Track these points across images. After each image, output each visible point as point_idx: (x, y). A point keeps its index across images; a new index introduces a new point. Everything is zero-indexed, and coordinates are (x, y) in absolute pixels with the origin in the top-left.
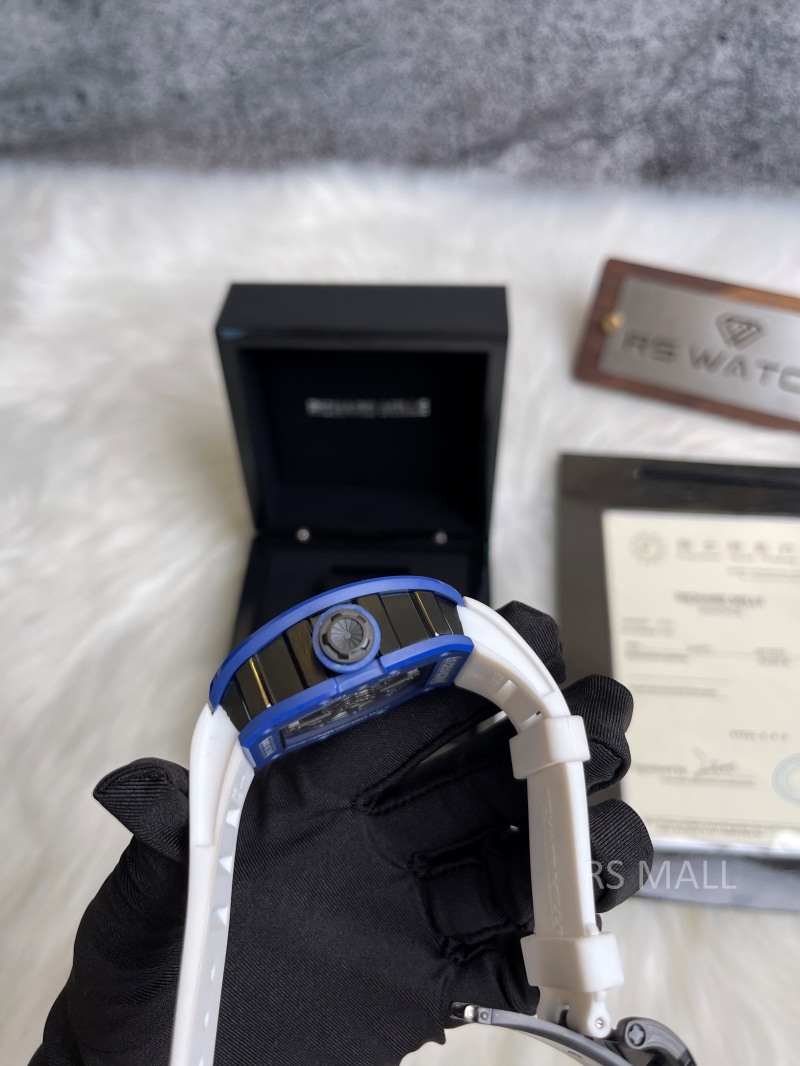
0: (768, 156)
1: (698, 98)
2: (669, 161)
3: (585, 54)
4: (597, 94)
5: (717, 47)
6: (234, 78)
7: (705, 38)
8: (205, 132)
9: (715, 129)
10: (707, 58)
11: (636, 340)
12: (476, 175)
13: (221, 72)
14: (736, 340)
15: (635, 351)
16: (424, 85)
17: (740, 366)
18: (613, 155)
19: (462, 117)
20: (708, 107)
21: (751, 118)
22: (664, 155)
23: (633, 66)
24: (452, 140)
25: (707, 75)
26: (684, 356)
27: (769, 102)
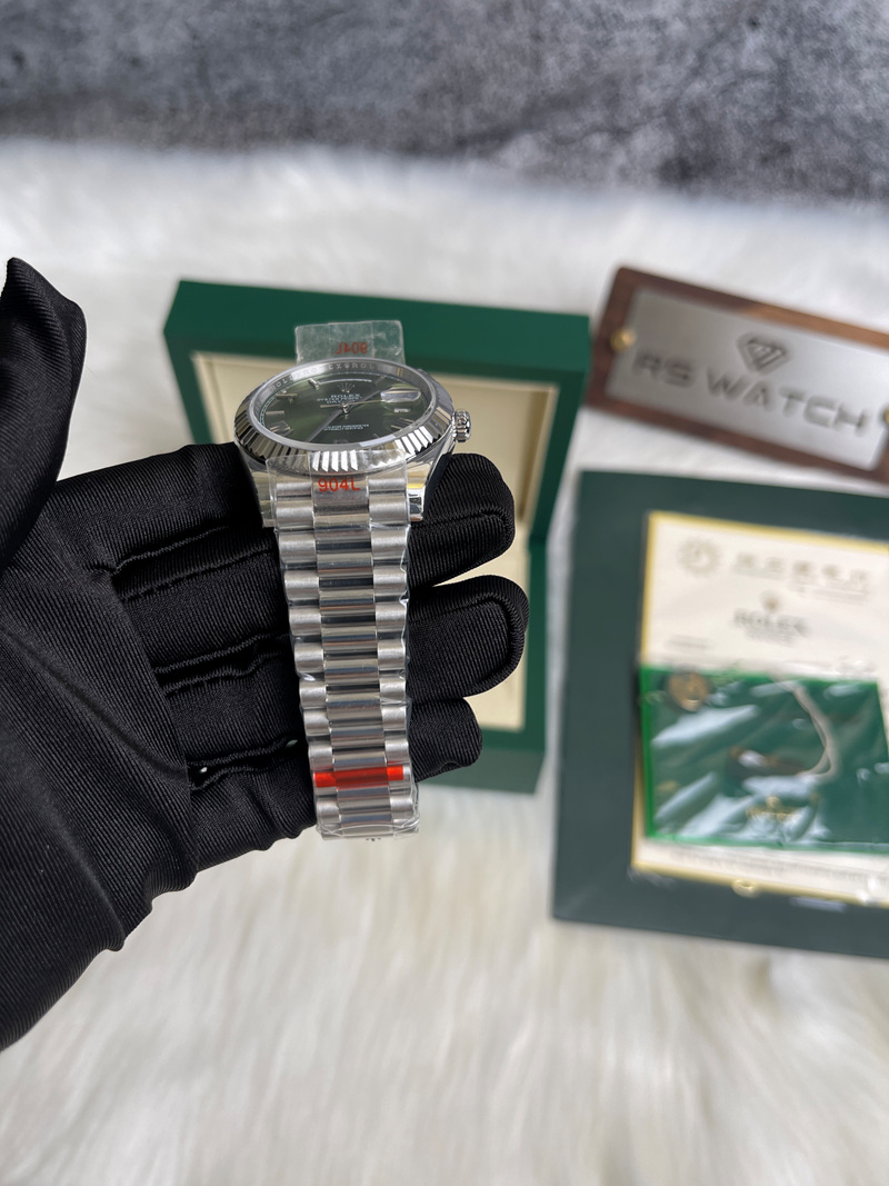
0: (800, 160)
1: (724, 91)
2: (691, 161)
3: (600, 34)
4: (612, 81)
5: (747, 34)
6: (196, 43)
7: (735, 23)
8: (163, 104)
9: (741, 126)
10: (737, 45)
11: (648, 360)
12: (474, 168)
13: (183, 35)
14: (760, 364)
15: (647, 372)
16: (417, 61)
17: (763, 393)
18: (628, 152)
19: (460, 100)
20: (735, 102)
21: (782, 116)
22: (685, 155)
23: (653, 51)
24: (448, 126)
25: (735, 66)
26: (701, 379)
27: (802, 99)
